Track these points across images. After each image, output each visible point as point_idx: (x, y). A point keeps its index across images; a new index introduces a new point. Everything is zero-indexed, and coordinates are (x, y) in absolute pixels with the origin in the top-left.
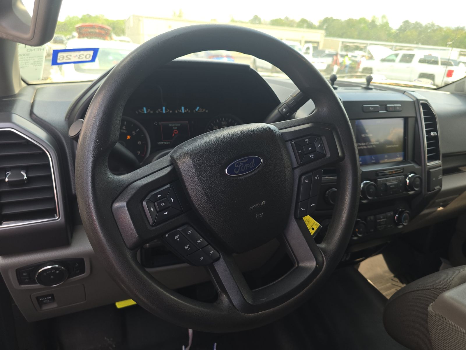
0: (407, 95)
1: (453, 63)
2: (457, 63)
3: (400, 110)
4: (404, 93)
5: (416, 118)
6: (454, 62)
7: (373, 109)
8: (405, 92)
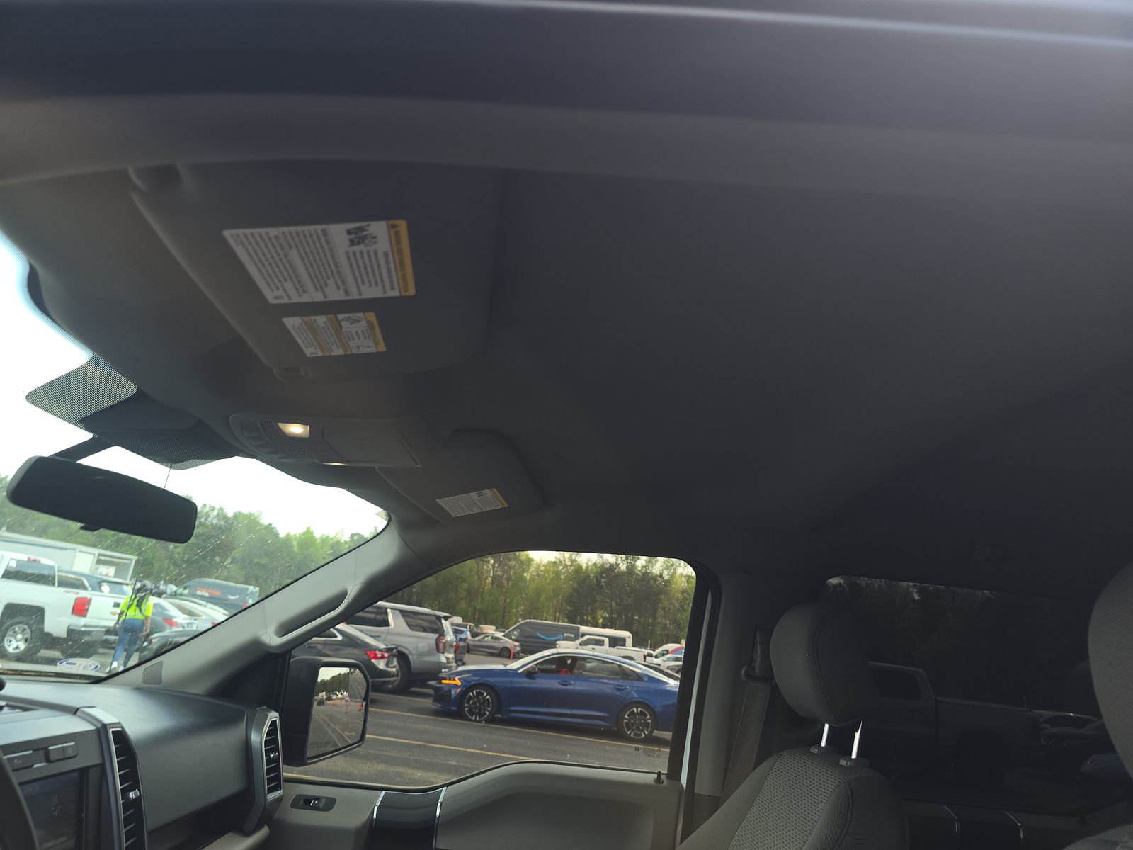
0: (80, 717)
1: (86, 583)
2: (98, 584)
3: (73, 754)
4: (75, 713)
5: (102, 765)
6: (87, 580)
7: (20, 762)
8: (78, 709)
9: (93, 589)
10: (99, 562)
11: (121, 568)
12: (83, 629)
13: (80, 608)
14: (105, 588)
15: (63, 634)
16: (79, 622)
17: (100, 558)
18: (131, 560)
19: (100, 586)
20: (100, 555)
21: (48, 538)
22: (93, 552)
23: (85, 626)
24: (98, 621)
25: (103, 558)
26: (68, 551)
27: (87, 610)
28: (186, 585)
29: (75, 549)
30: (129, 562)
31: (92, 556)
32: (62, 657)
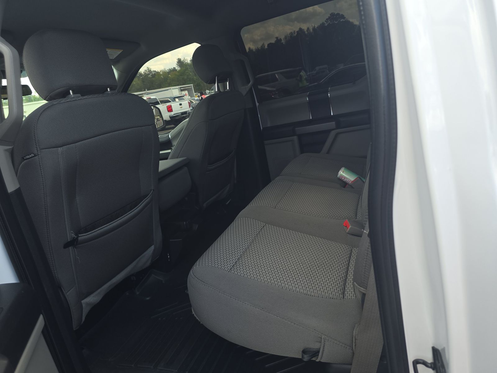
1: (170, 100)
9: (173, 101)
10: (182, 90)
11: (189, 90)
12: (174, 115)
13: (170, 109)
14: (177, 100)
15: (169, 119)
16: (172, 113)
17: (181, 89)
18: (191, 86)
19: (175, 100)
20: (181, 88)
21: (163, 88)
22: (177, 88)
23: (174, 114)
24: (177, 111)
25: (182, 89)
26: (169, 90)
27: (172, 109)
28: (212, 89)
29: (171, 89)
30: (191, 87)
31: (177, 89)
32: (174, 126)
